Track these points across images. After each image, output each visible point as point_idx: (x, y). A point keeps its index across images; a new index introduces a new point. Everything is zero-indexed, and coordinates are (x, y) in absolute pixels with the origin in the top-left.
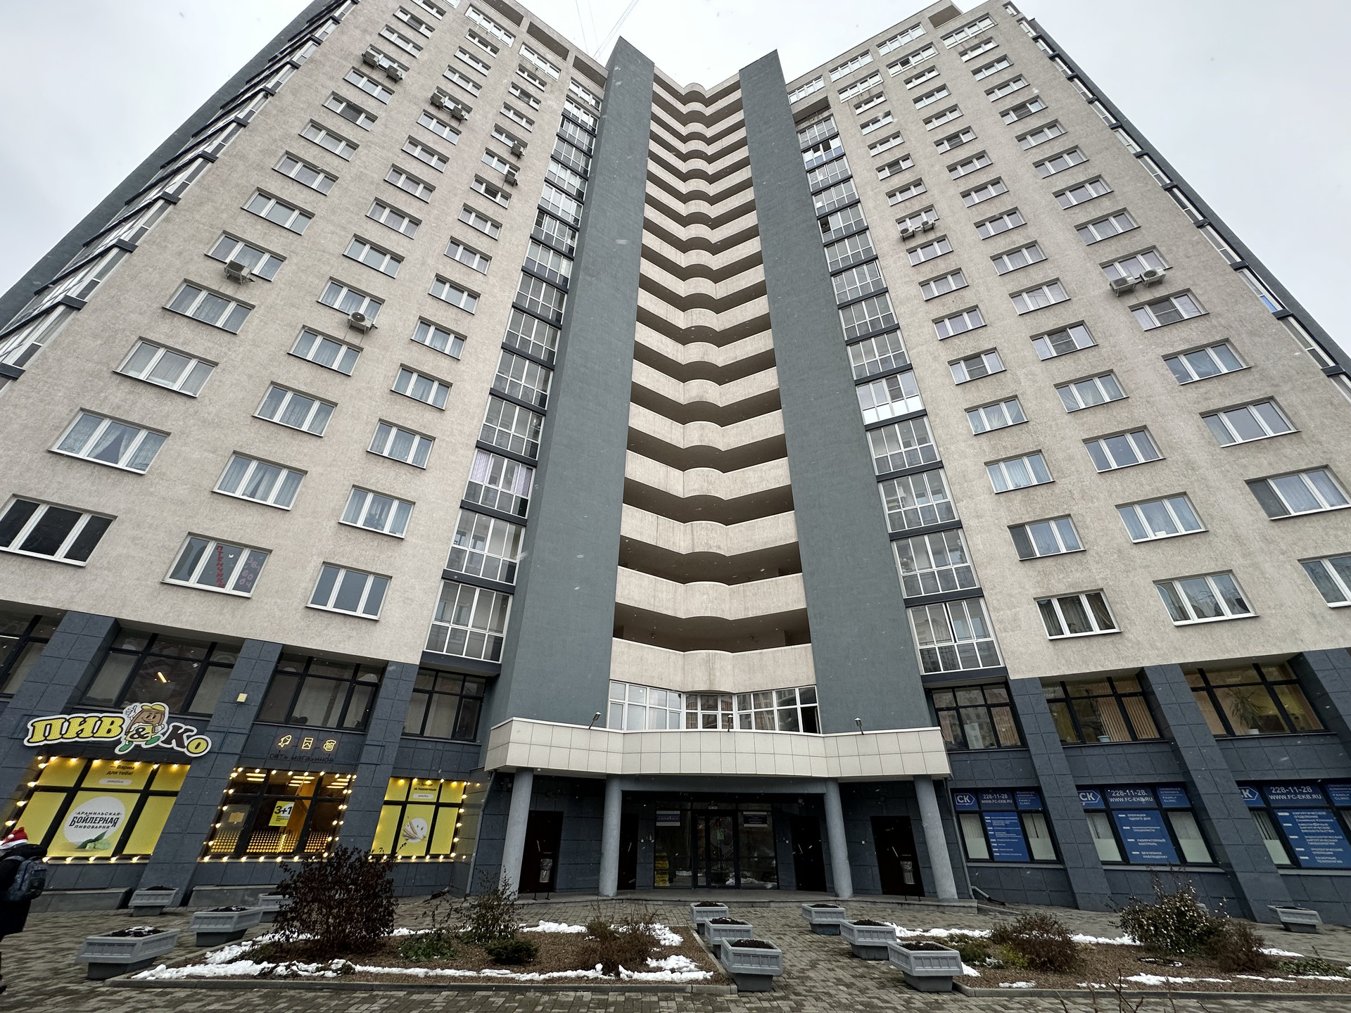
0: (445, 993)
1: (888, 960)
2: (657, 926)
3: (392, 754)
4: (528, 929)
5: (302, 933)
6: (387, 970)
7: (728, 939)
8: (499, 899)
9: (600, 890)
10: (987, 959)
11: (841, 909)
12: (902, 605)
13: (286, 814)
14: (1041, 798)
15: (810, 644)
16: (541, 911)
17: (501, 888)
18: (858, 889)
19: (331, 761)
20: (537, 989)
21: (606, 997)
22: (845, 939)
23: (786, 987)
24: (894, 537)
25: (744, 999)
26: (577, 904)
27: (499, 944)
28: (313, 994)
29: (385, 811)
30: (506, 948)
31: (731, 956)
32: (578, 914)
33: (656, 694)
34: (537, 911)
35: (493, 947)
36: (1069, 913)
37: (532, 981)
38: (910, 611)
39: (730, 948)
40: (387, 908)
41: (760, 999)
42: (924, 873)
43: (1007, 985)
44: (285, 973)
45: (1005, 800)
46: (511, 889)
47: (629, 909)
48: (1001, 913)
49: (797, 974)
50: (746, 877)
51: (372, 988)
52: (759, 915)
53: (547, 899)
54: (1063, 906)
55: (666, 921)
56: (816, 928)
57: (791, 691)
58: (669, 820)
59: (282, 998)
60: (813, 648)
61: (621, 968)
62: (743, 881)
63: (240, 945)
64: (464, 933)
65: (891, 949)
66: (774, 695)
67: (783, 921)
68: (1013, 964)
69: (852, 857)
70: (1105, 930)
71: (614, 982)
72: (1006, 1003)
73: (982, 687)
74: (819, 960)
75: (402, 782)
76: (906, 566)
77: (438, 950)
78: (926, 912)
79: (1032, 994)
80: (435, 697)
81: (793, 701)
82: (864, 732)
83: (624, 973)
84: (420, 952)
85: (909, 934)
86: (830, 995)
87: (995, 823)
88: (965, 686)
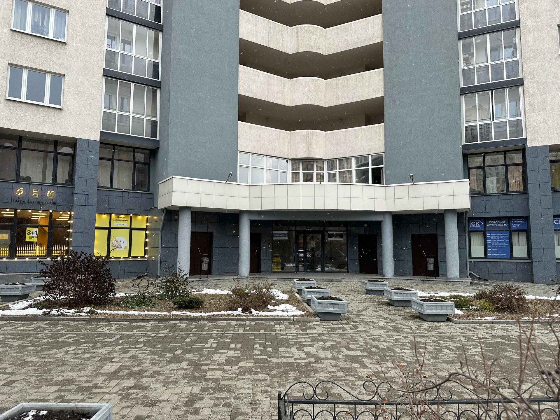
0: (151, 322)
1: (411, 307)
2: (274, 290)
3: (94, 199)
4: (197, 293)
5: (62, 295)
6: (116, 312)
7: (315, 296)
8: (177, 278)
9: (239, 273)
10: (471, 307)
11: (385, 282)
12: (458, 92)
13: (35, 235)
14: (527, 223)
15: (383, 124)
16: (205, 284)
17: (178, 273)
18: (397, 273)
19: (55, 204)
20: (204, 320)
21: (245, 323)
22: (386, 297)
23: (349, 319)
24: (461, 37)
25: (323, 324)
26: (226, 280)
27: (180, 299)
28: (76, 323)
29: (97, 233)
30: (184, 301)
31: (317, 304)
32: (227, 285)
33: (271, 160)
34: (202, 284)
35: (176, 301)
36: (527, 285)
37: (201, 316)
38: (463, 97)
39: (316, 300)
40: (109, 283)
41: (333, 324)
42: (440, 265)
43: (479, 318)
44: (57, 314)
45: (503, 224)
46: (184, 273)
47: (257, 282)
48: (484, 285)
49: (356, 313)
50: (328, 267)
51: (109, 320)
52: (335, 285)
53: (208, 278)
54: (524, 282)
55: (279, 288)
56: (369, 292)
57: (366, 157)
58: (281, 236)
59: (59, 324)
60: (385, 126)
61: (252, 310)
62: (326, 269)
63: (27, 301)
64: (158, 295)
65: (413, 302)
66: (354, 161)
67: (350, 288)
68: (486, 309)
69: (396, 256)
70: (546, 293)
71: (248, 316)
72: (476, 326)
73: (505, 152)
74: (369, 307)
75: (104, 216)
76: (467, 61)
77: (144, 303)
78: (438, 285)
79: (493, 322)
80: (116, 163)
81: (367, 165)
82: (415, 183)
83: (254, 312)
84: (134, 304)
85: (426, 295)
86: (374, 323)
87: (493, 237)
88: (494, 152)
